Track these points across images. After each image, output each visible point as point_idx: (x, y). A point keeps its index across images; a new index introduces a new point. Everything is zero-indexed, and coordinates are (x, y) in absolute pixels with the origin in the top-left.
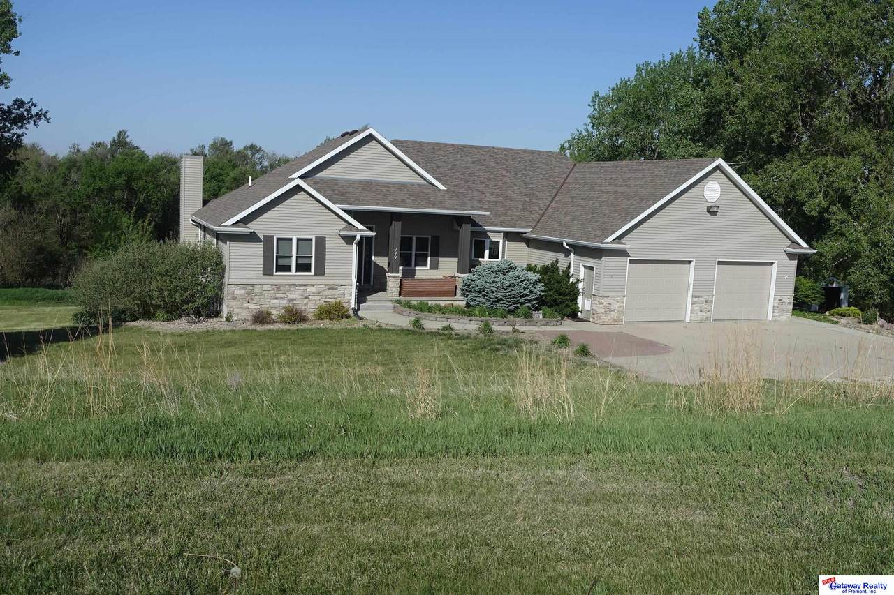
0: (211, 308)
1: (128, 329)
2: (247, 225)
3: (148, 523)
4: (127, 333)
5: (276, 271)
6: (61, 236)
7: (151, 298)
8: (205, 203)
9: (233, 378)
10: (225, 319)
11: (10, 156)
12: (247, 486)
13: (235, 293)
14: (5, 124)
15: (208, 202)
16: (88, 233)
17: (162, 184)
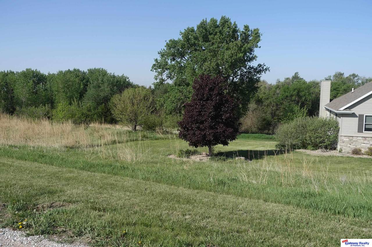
0: (332, 146)
1: (296, 152)
2: (351, 110)
3: (307, 236)
4: (296, 154)
5: (365, 131)
6: (272, 114)
7: (306, 140)
8: (331, 100)
9: (343, 178)
10: (338, 151)
11: (256, 85)
13: (344, 140)
14: (254, 74)
15: (333, 100)
16: (282, 113)
17: (312, 93)
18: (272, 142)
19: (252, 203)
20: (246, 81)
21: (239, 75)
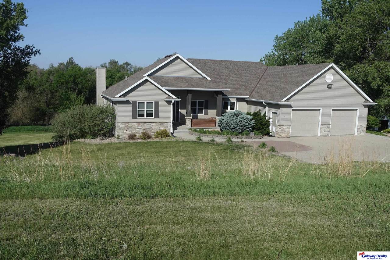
0: (110, 133)
2: (125, 97)
3: (87, 225)
4: (75, 144)
5: (138, 117)
6: (46, 103)
7: (85, 129)
8: (107, 88)
9: (120, 163)
10: (116, 138)
11: (24, 70)
12: (128, 209)
13: (121, 126)
14: (22, 56)
15: (108, 87)
16: (58, 102)
17: (88, 80)
18: (49, 134)
19: (25, 204)
20: (12, 64)
21: (2, 57)
